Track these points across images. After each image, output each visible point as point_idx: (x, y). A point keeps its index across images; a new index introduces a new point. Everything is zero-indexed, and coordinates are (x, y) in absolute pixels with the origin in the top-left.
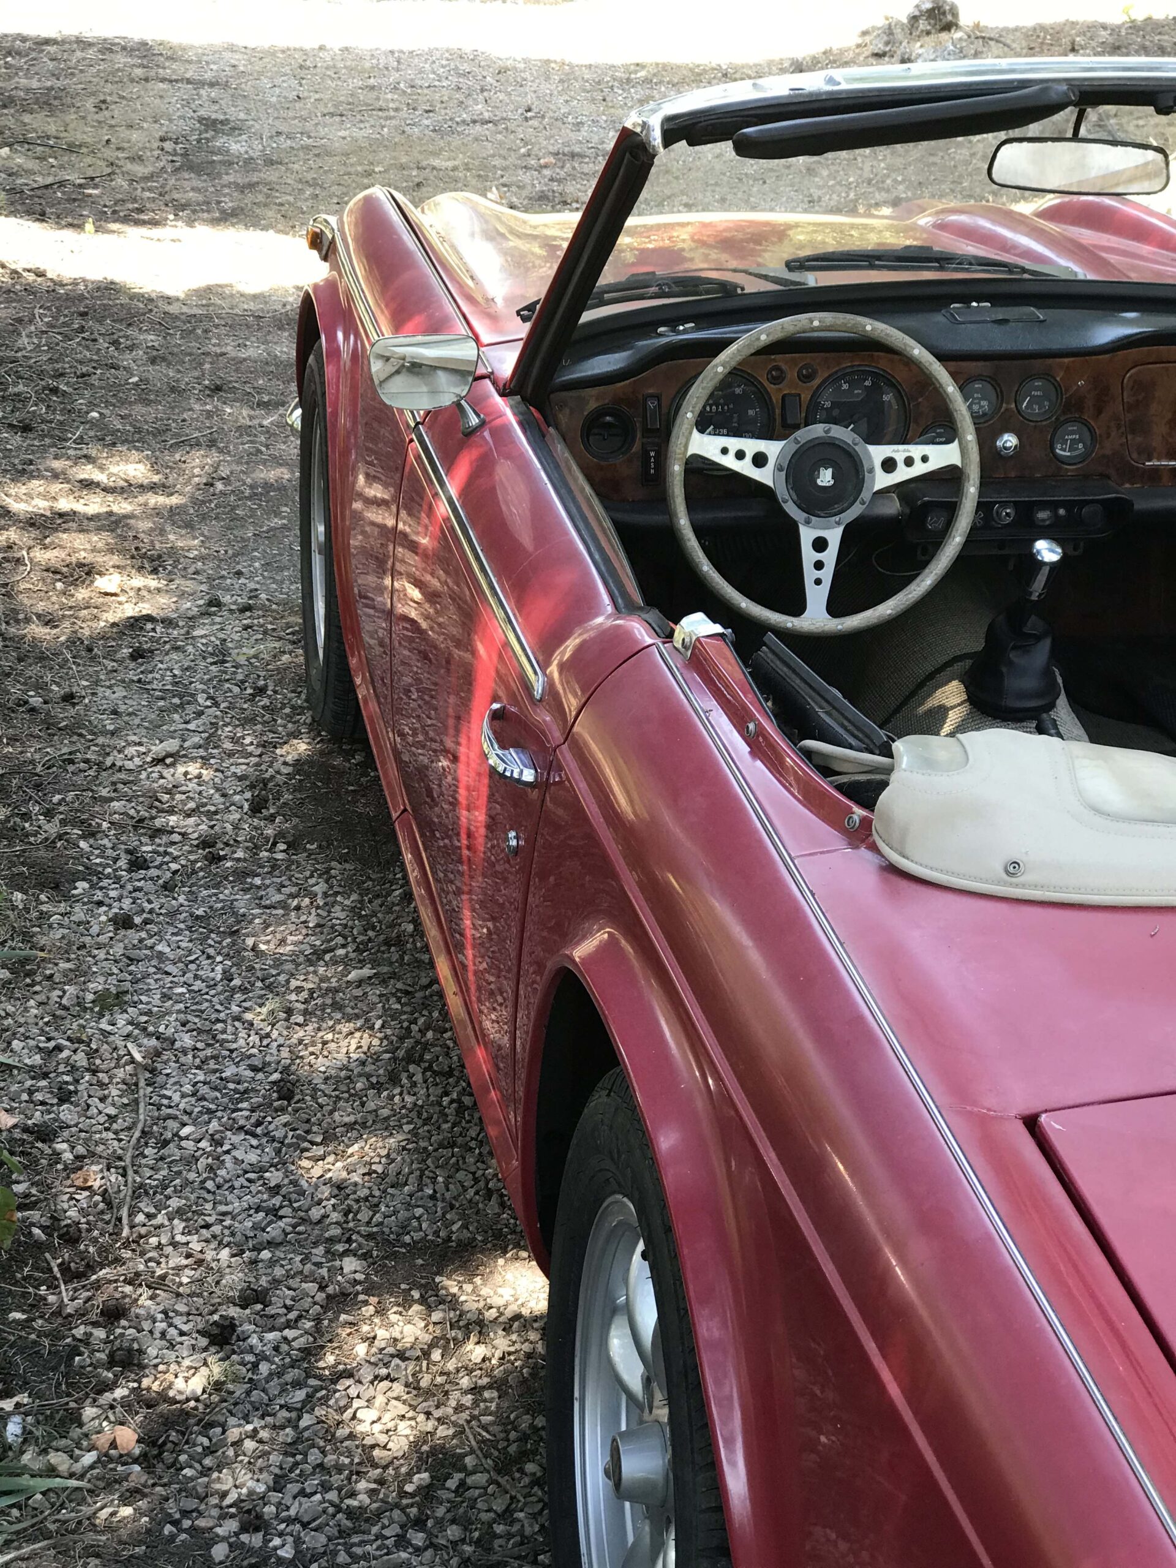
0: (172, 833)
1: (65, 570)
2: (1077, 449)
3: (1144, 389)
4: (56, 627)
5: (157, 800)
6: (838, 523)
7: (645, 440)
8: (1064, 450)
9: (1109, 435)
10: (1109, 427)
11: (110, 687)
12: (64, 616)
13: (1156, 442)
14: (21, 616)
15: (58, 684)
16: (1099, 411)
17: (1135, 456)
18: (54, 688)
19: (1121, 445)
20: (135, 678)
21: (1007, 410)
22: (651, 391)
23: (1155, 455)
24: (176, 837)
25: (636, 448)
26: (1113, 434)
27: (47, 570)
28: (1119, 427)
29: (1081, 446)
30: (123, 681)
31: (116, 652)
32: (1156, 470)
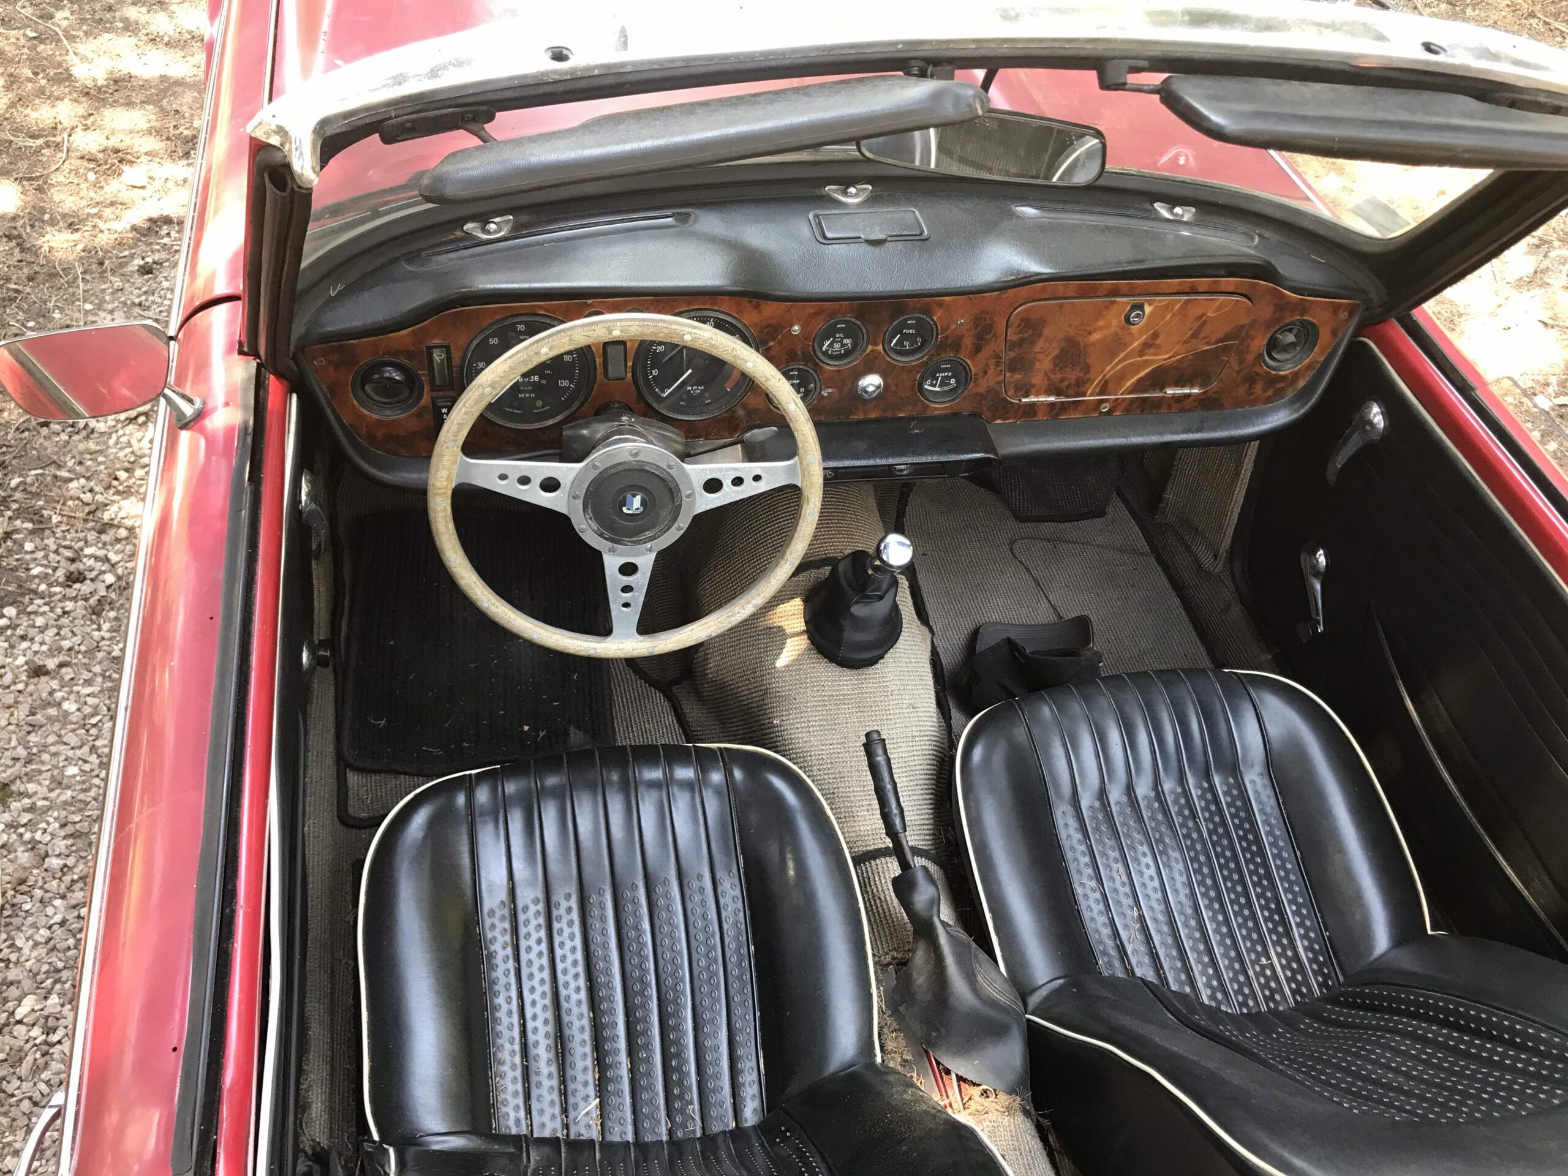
0: (118, 527)
1: (101, 155)
2: (949, 384)
3: (1032, 327)
4: (77, 230)
5: (116, 479)
6: (650, 550)
7: (434, 394)
8: (935, 386)
9: (985, 373)
10: (987, 365)
11: (111, 312)
12: (88, 214)
13: (1038, 380)
14: (47, 217)
15: (62, 310)
16: (978, 349)
17: (1011, 392)
18: (57, 315)
19: (999, 383)
20: (137, 301)
21: (873, 351)
22: (436, 341)
23: (1033, 391)
24: (122, 533)
25: (426, 400)
26: (991, 372)
27: (82, 158)
28: (997, 364)
29: (953, 381)
30: (125, 304)
31: (127, 263)
32: (1032, 405)
